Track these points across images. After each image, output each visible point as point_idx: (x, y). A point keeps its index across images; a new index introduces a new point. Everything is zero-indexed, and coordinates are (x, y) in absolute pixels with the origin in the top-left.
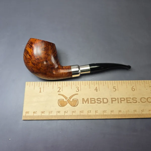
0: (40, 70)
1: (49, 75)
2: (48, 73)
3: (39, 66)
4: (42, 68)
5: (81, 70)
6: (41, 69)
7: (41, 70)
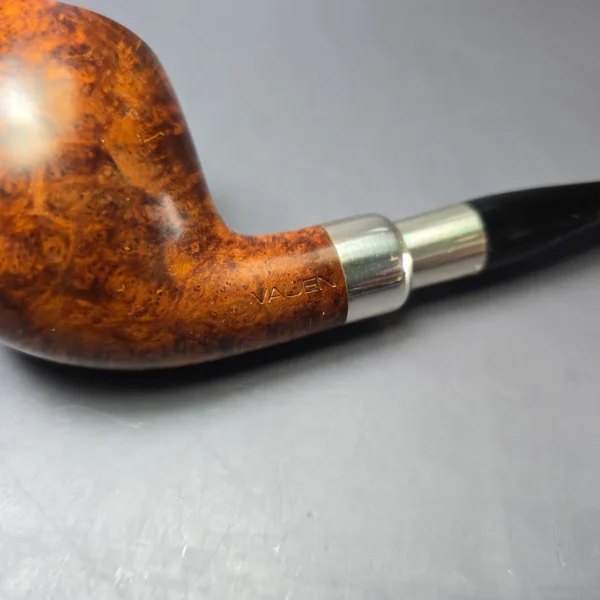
0: (38, 244)
1: (138, 306)
2: (118, 283)
3: (30, 205)
4: (59, 221)
5: (414, 252)
6: (51, 234)
7: (47, 245)
